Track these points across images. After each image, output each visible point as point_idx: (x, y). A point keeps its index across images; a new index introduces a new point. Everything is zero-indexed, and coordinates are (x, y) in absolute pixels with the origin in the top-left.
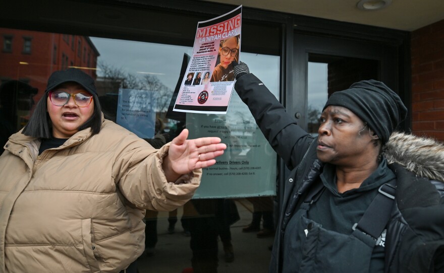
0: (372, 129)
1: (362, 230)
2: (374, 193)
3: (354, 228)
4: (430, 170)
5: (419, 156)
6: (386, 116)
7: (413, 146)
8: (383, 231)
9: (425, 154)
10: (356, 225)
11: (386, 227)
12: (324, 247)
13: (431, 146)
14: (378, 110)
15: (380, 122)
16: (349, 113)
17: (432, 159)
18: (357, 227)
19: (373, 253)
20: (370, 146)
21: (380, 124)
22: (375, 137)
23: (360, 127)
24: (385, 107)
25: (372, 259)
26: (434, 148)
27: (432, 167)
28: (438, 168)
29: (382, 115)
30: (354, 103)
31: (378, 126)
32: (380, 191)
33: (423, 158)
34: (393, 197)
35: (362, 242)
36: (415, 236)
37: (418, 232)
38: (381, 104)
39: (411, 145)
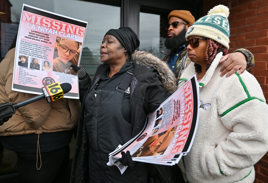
0: (124, 47)
1: (120, 89)
2: (125, 73)
3: (117, 88)
4: (144, 63)
5: (140, 58)
6: (131, 42)
7: (137, 55)
8: (128, 87)
9: (141, 57)
10: (117, 87)
11: (130, 85)
12: (104, 98)
13: (143, 53)
14: (128, 39)
15: (128, 44)
16: (115, 39)
17: (144, 58)
18: (118, 88)
19: (124, 96)
20: (124, 55)
21: (128, 45)
22: (126, 51)
23: (119, 45)
24: (131, 39)
25: (123, 99)
26: (144, 54)
27: (144, 61)
28: (146, 61)
29: (129, 41)
30: (117, 34)
31: (127, 46)
32: (128, 72)
33: (141, 59)
34: (133, 74)
35: (120, 93)
36: (140, 85)
37: (141, 83)
38: (129, 37)
39: (136, 54)
